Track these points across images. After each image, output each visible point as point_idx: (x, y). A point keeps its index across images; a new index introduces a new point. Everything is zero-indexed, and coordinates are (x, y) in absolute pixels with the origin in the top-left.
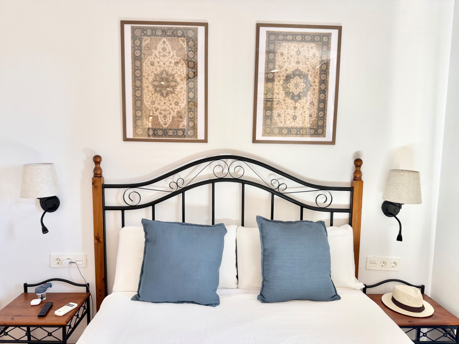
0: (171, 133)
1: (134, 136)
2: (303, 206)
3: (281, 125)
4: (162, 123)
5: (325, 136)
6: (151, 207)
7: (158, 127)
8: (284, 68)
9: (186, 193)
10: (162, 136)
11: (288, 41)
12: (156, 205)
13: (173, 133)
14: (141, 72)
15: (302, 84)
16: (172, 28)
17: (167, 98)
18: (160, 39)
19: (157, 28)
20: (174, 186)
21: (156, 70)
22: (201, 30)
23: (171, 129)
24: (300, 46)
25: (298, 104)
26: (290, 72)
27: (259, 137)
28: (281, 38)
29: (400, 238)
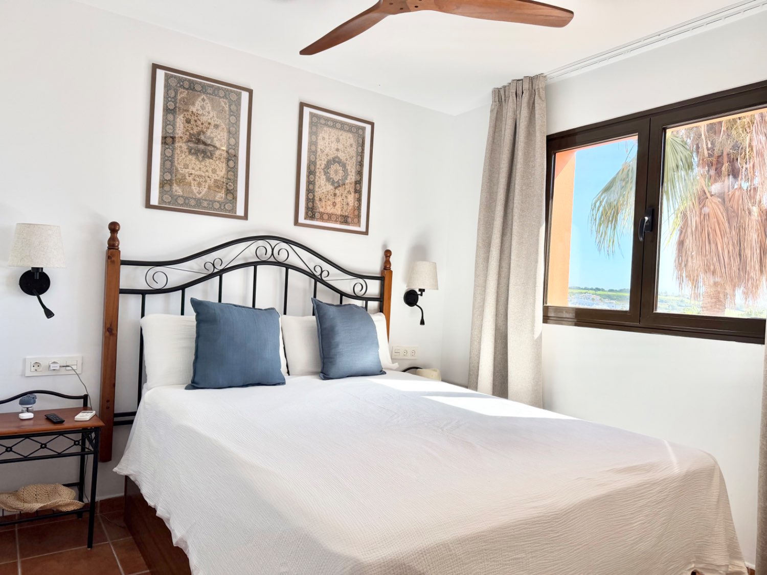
0: (205, 204)
1: (159, 203)
2: (342, 294)
3: (322, 210)
4: (195, 191)
5: (360, 226)
6: (181, 291)
7: (191, 196)
8: (326, 152)
9: (225, 276)
10: (194, 206)
11: (329, 126)
12: (186, 290)
13: (209, 204)
14: (174, 128)
15: (341, 172)
16: (212, 86)
17: (203, 163)
18: (199, 96)
19: (197, 83)
20: (210, 266)
21: (192, 129)
22: (245, 96)
23: (206, 200)
24: (340, 134)
25: (337, 191)
26: (330, 157)
27: (301, 219)
28: (322, 121)
29: (422, 322)
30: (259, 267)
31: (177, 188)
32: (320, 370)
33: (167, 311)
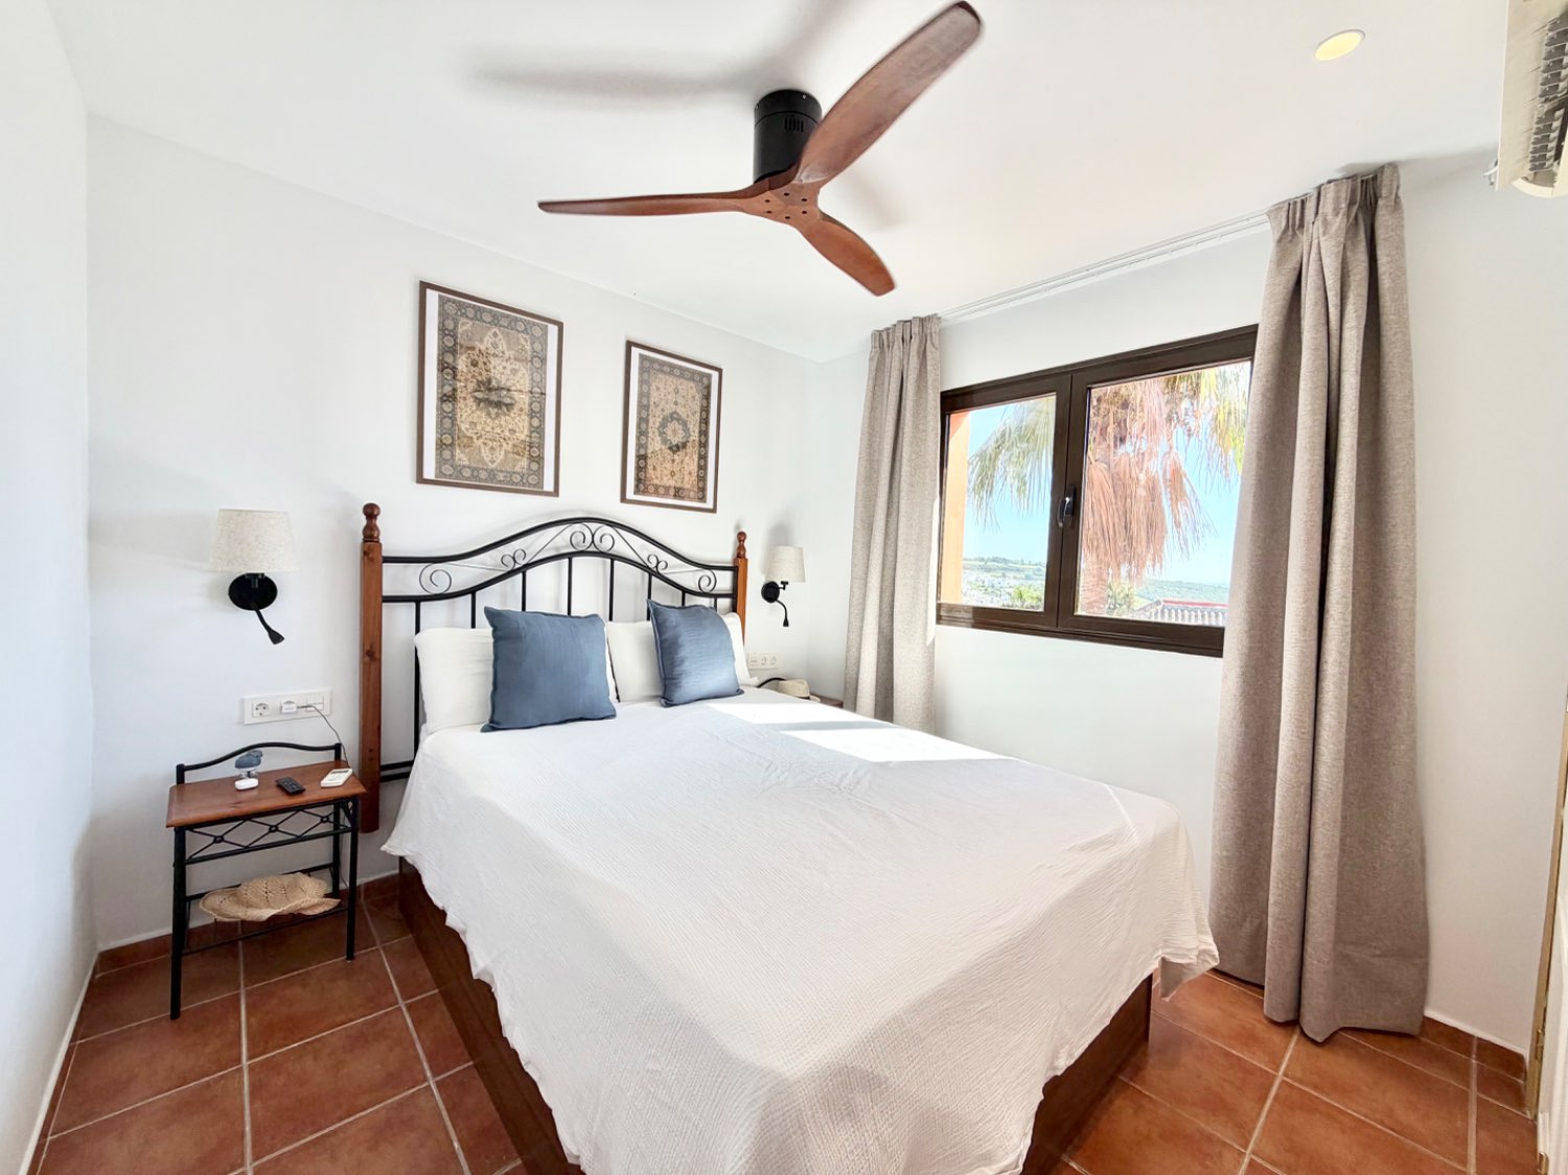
0: (501, 476)
1: (436, 477)
2: (685, 591)
3: (656, 482)
4: (487, 460)
5: (705, 502)
6: (470, 596)
7: (481, 466)
8: (661, 406)
9: (530, 573)
10: (486, 480)
11: (665, 373)
12: (478, 593)
13: (505, 477)
14: (454, 372)
15: (681, 431)
16: (508, 316)
17: (497, 421)
18: (489, 329)
19: (484, 310)
20: (508, 560)
21: (480, 374)
22: (553, 330)
23: (502, 471)
24: (679, 383)
25: (676, 457)
26: (667, 413)
27: (630, 495)
28: (656, 366)
29: (786, 623)
30: (575, 559)
31: (462, 456)
32: (660, 693)
33: (452, 625)
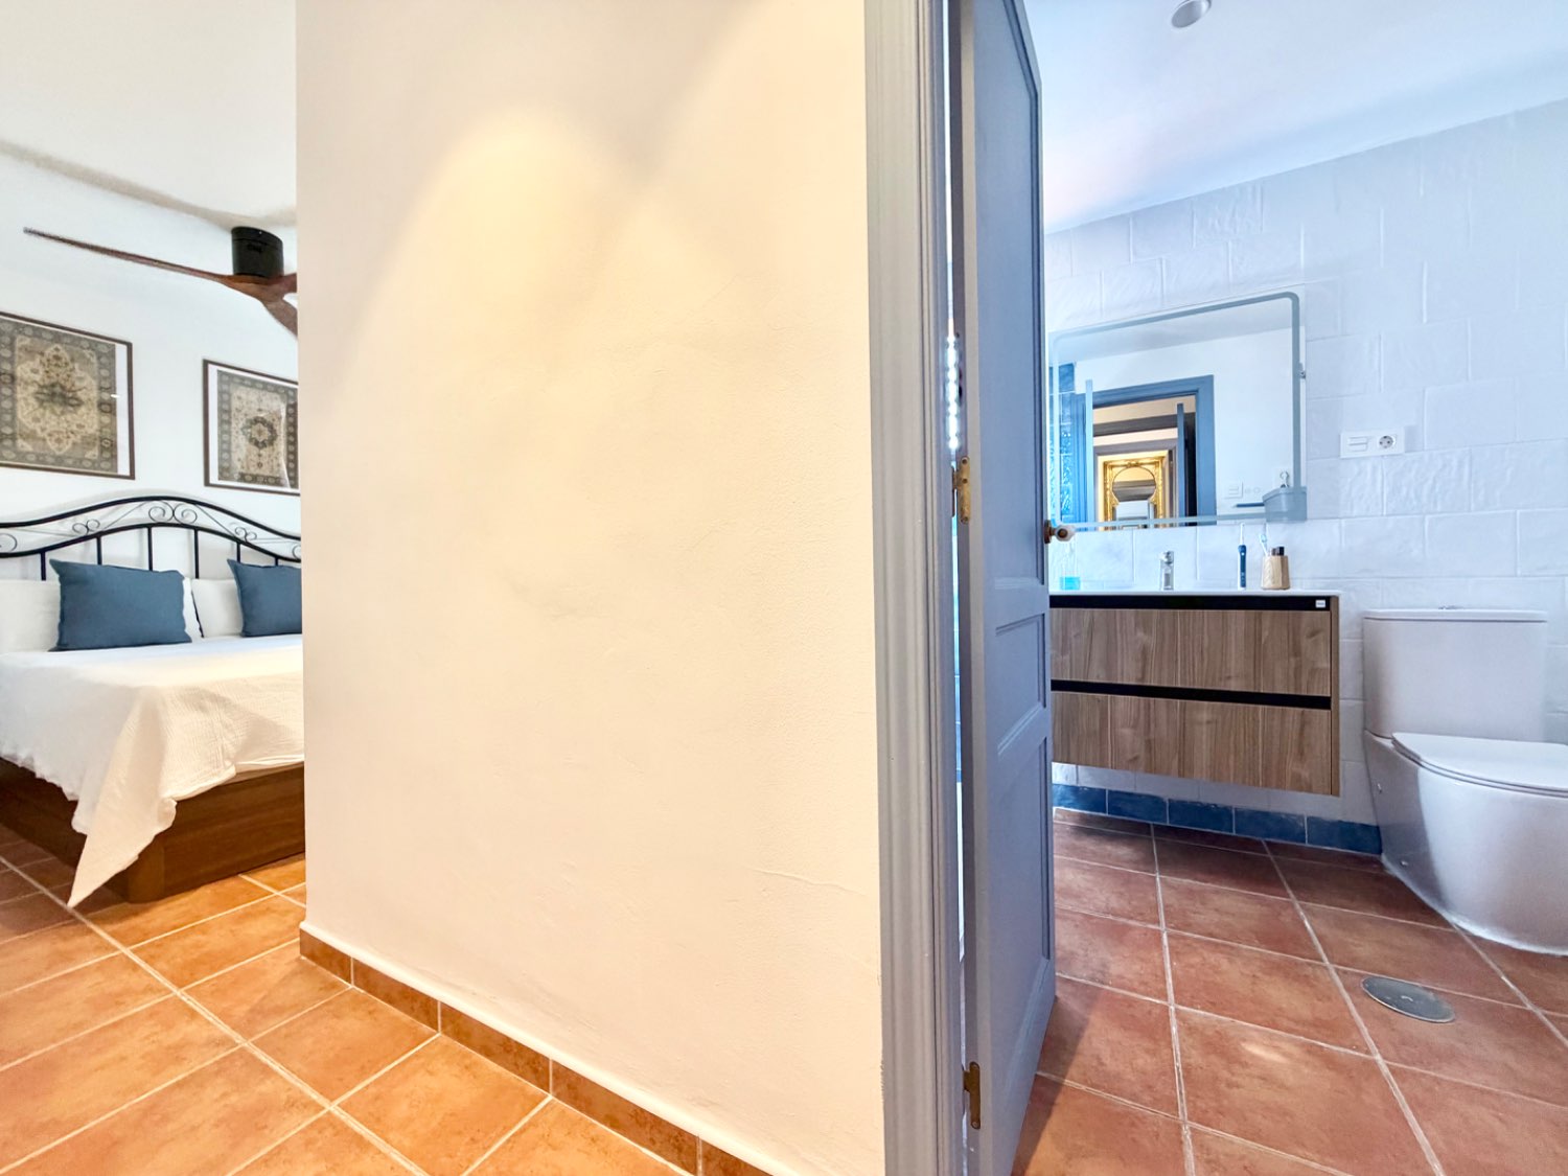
0: (70, 462)
2: (277, 557)
3: (242, 470)
4: (53, 448)
5: (296, 488)
6: (38, 556)
7: (46, 452)
8: (243, 411)
9: (104, 539)
10: (55, 464)
11: (245, 385)
12: (48, 553)
13: (74, 462)
14: (13, 377)
15: (266, 432)
16: (71, 336)
17: (63, 417)
18: (50, 344)
19: (45, 330)
20: (80, 529)
21: (42, 380)
22: (121, 348)
23: (70, 458)
24: (261, 394)
25: (262, 452)
26: (251, 417)
27: (214, 479)
28: (237, 380)
30: (154, 530)
31: (25, 444)
32: (240, 631)
33: (25, 577)
